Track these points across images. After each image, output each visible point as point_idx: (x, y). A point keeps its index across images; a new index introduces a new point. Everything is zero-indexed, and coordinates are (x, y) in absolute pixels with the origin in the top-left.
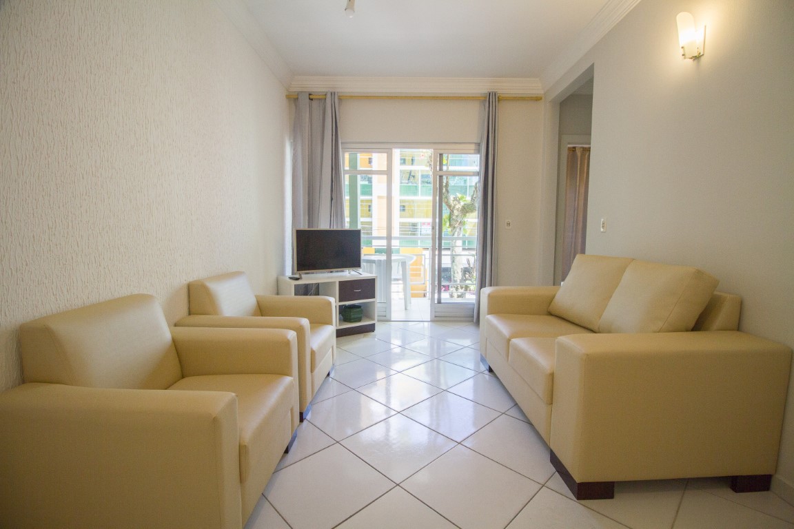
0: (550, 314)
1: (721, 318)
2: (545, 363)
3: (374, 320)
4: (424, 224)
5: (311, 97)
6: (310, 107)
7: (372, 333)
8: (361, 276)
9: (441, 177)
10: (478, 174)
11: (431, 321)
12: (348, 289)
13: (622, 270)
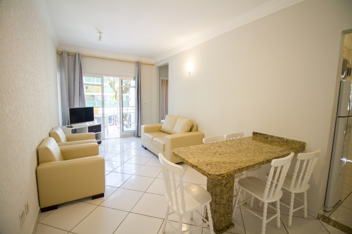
0: (161, 131)
1: (194, 129)
2: (162, 142)
3: (101, 139)
4: (98, 95)
5: (69, 54)
6: (68, 58)
7: (101, 144)
8: (95, 124)
9: (122, 88)
10: (135, 87)
11: (120, 138)
12: (91, 129)
13: (177, 119)
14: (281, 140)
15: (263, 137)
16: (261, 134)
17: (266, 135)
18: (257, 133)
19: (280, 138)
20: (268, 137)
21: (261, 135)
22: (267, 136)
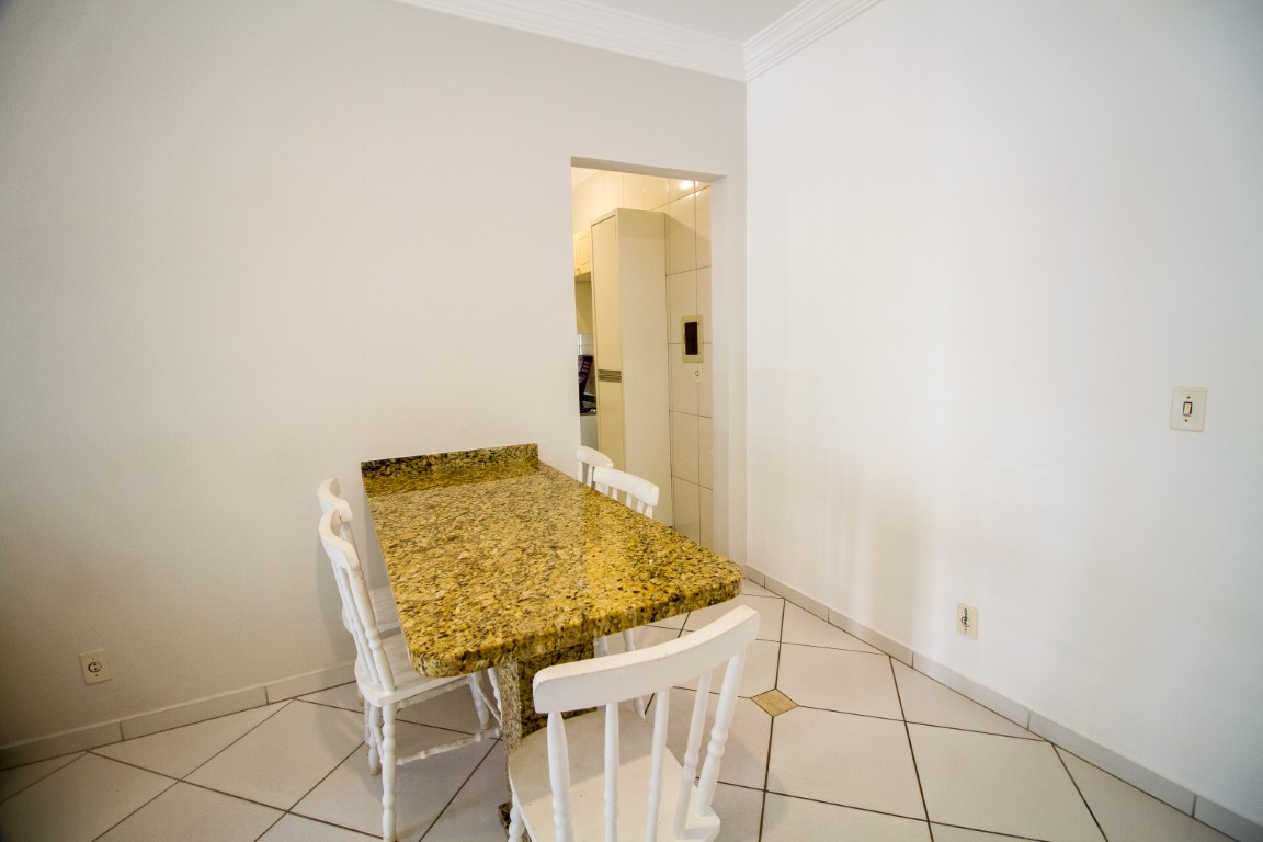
14: (476, 460)
15: (409, 469)
16: (399, 461)
17: (420, 457)
18: (382, 462)
19: (472, 454)
20: (429, 465)
21: (403, 466)
22: (425, 462)
